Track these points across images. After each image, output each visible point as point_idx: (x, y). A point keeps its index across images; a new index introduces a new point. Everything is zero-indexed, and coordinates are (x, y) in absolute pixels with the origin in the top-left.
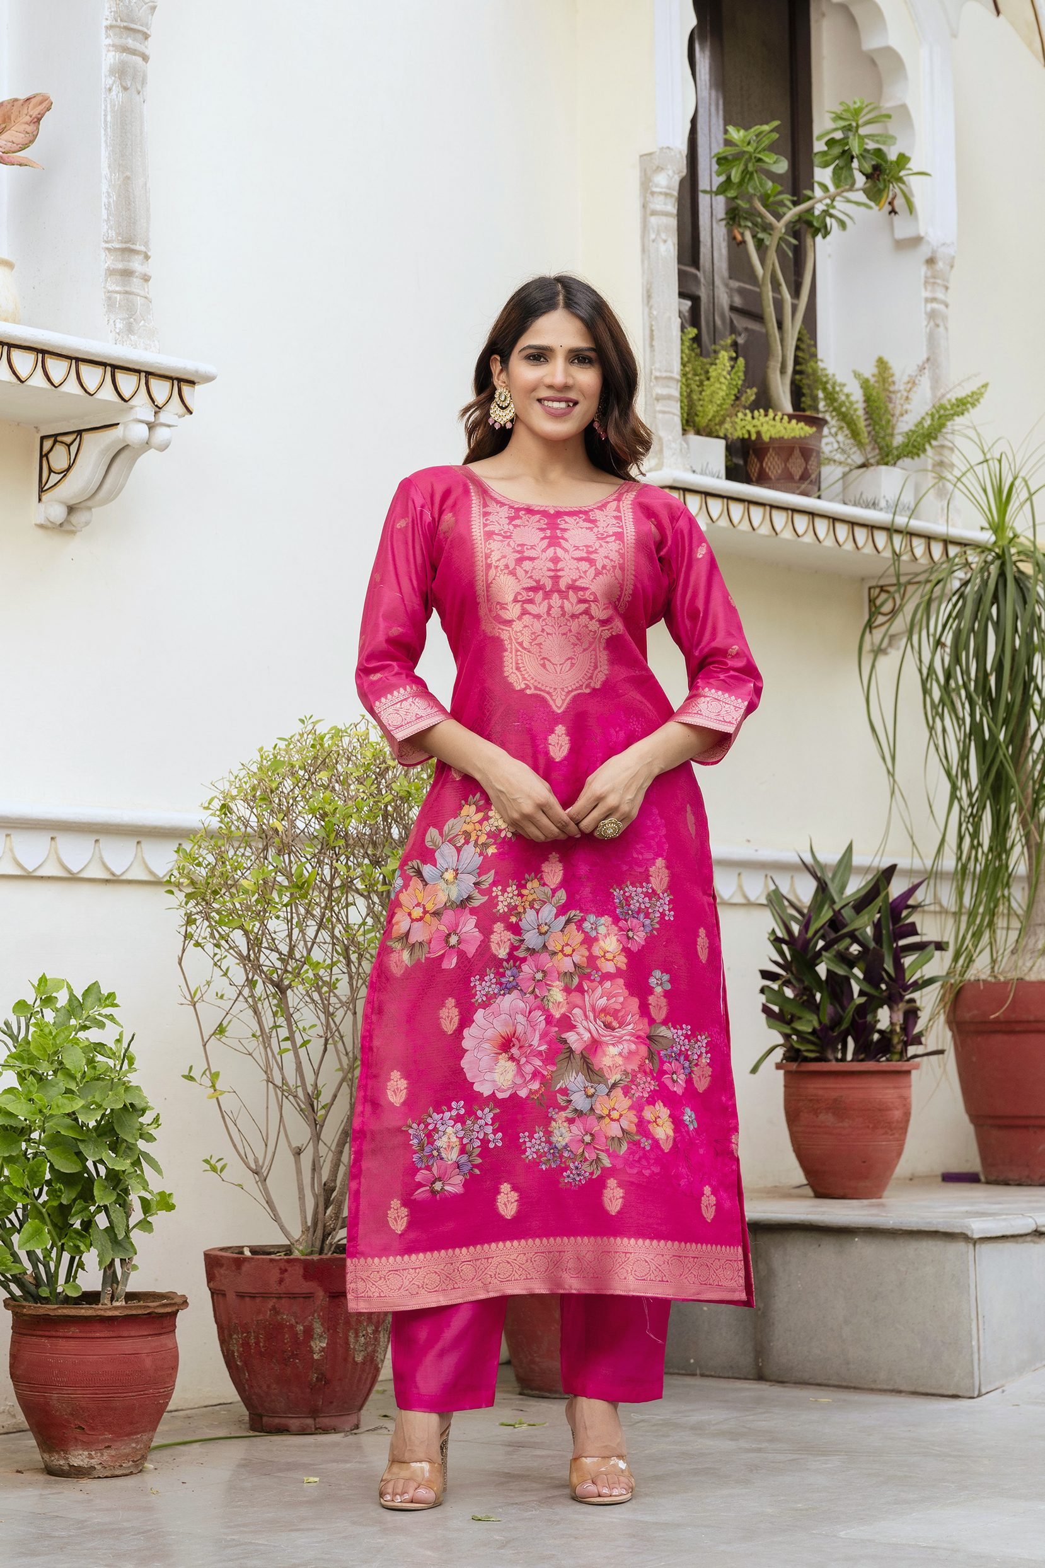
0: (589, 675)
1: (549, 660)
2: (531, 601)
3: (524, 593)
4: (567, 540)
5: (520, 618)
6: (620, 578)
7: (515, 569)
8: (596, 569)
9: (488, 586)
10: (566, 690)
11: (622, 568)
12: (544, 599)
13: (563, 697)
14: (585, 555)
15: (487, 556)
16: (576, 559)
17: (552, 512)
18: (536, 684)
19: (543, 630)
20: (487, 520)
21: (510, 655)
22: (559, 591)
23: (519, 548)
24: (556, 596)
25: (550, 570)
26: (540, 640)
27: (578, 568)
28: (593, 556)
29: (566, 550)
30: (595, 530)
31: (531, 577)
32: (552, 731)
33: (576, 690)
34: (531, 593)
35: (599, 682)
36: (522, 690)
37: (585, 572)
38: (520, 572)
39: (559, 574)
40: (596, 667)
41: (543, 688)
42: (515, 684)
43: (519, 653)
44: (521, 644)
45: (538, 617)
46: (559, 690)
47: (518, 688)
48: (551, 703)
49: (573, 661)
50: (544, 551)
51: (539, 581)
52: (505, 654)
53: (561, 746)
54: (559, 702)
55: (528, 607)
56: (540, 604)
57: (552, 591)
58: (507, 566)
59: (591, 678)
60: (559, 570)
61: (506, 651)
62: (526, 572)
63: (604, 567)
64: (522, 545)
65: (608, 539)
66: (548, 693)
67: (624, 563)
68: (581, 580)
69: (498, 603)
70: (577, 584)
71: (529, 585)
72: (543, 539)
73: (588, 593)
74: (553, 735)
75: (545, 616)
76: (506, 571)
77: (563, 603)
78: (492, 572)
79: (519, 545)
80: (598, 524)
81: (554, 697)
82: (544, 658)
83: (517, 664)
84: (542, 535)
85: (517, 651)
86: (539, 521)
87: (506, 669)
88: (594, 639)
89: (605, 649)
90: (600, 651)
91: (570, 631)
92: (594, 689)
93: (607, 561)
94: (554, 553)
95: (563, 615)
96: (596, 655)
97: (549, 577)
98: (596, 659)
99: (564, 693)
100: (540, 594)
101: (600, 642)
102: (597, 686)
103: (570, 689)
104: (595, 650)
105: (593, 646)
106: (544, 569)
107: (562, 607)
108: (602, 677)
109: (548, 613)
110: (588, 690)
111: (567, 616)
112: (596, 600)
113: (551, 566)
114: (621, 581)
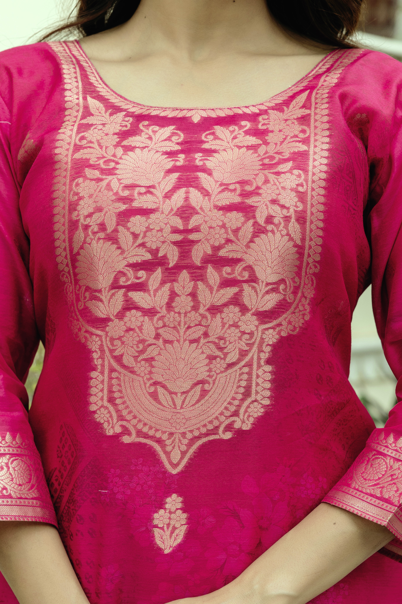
0: (233, 409)
1: (164, 387)
2: (140, 287)
3: (130, 273)
4: (209, 172)
5: (120, 316)
6: (297, 238)
7: (116, 231)
8: (256, 223)
9: (74, 258)
10: (189, 436)
11: (301, 219)
12: (163, 283)
13: (183, 448)
14: (237, 199)
15: (73, 207)
16: (221, 208)
17: (196, 119)
18: (140, 426)
19: (157, 336)
20: (82, 138)
21: (100, 378)
22: (191, 268)
23: (126, 193)
24: (184, 275)
25: (175, 231)
26: (151, 352)
27: (224, 226)
28: (251, 201)
29: (206, 193)
30: (262, 150)
31: (143, 245)
32: (161, 505)
33: (207, 435)
34: (142, 273)
35: (252, 420)
36: (117, 437)
37: (236, 231)
38: (124, 236)
39: (192, 237)
40: (247, 394)
41: (151, 433)
42: (105, 425)
43: (114, 375)
44: (119, 359)
45: (150, 313)
46: (177, 436)
47: (110, 432)
48: (163, 457)
49: (206, 387)
50: (168, 196)
51: (157, 250)
52: (93, 374)
53: (174, 528)
54: (176, 456)
55: (136, 296)
56: (156, 291)
57: (178, 268)
58: (102, 227)
59: (236, 414)
60: (191, 231)
61: (94, 369)
62: (135, 236)
63: (269, 220)
64: (132, 187)
65: (281, 168)
66: (159, 441)
67: (304, 211)
68: (229, 247)
69: (88, 289)
70: (222, 253)
71: (139, 259)
72: (169, 171)
73: (239, 268)
74: (162, 512)
75: (164, 311)
76: (102, 235)
77: (195, 287)
78: (80, 234)
79: (127, 187)
80: (270, 137)
81: (169, 449)
82: (156, 383)
83: (110, 391)
84: (170, 165)
85: (112, 370)
86: (169, 139)
87: (92, 399)
88: (251, 345)
89: (268, 362)
90: (259, 366)
91: (206, 335)
92: (240, 433)
93: (277, 208)
94: (187, 199)
95: (195, 308)
96: (250, 374)
97: (175, 243)
98: (249, 380)
99: (186, 441)
100: (158, 273)
101: (260, 351)
102: (247, 427)
103: (197, 434)
104: (249, 365)
105: (247, 359)
106: (168, 229)
107: (193, 295)
108: (257, 411)
109: (169, 306)
110: (228, 436)
111: (202, 310)
112: (253, 279)
113: (179, 224)
114: (299, 242)
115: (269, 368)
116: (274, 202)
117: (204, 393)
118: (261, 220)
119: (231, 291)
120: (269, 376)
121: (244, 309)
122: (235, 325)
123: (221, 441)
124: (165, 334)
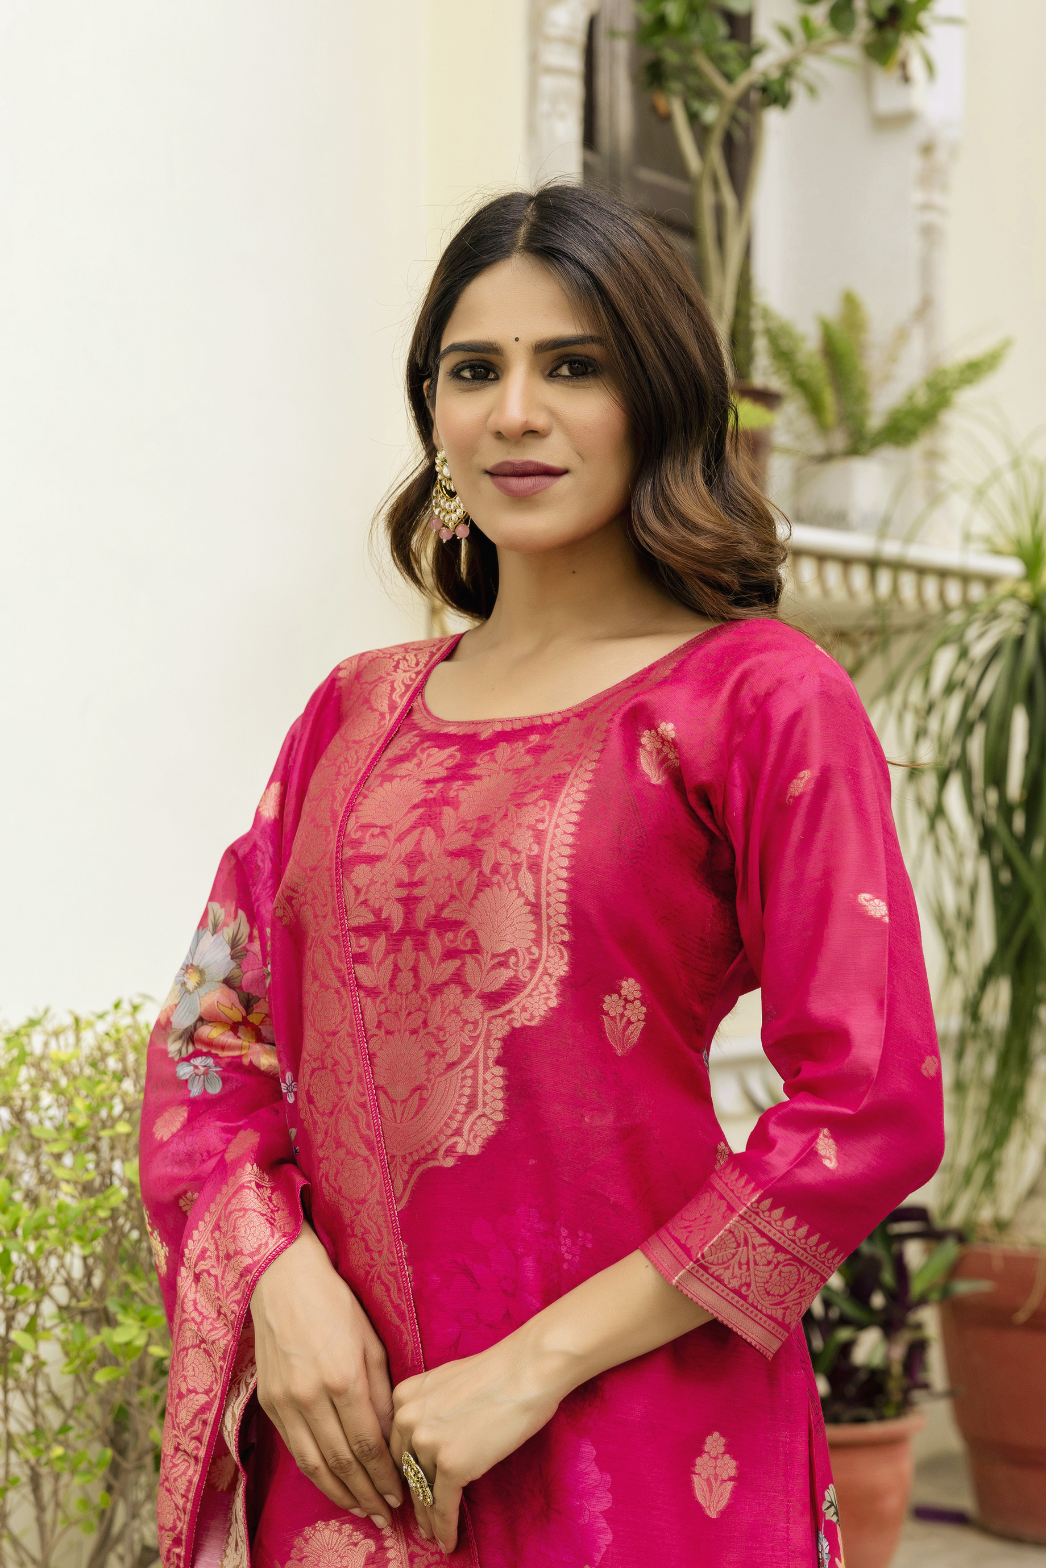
0: (454, 1125)
1: (385, 1092)
4: (457, 806)
6: (529, 892)
8: (481, 873)
10: (409, 1160)
11: (534, 866)
12: (387, 953)
13: (405, 1176)
14: (469, 841)
17: (485, 735)
19: (380, 1024)
22: (415, 933)
23: (358, 834)
24: (408, 943)
25: (400, 885)
26: (374, 1045)
28: (481, 844)
33: (426, 1160)
34: (364, 940)
35: (479, 1141)
37: (461, 884)
39: (418, 892)
40: (472, 1105)
45: (373, 993)
46: (399, 1160)
49: (425, 1094)
56: (380, 963)
57: (403, 934)
59: (458, 1132)
60: (417, 884)
62: (358, 891)
63: (497, 868)
65: (528, 798)
67: (539, 856)
68: (453, 905)
70: (446, 913)
72: (416, 806)
73: (462, 933)
75: (387, 991)
77: (417, 960)
79: (362, 827)
84: (421, 797)
86: (441, 763)
88: (475, 1039)
89: (498, 1062)
90: (486, 1068)
91: (425, 1023)
92: (464, 1158)
93: (506, 852)
94: (418, 843)
95: (416, 987)
96: (474, 1077)
97: (399, 900)
98: (474, 1087)
99: (406, 1168)
100: (382, 941)
101: (488, 1047)
102: (474, 1150)
103: (416, 1158)
104: (474, 1065)
105: (471, 1057)
106: (393, 882)
107: (415, 969)
108: (487, 1129)
109: (392, 985)
110: (449, 1162)
111: (423, 991)
112: (476, 949)
113: (403, 874)
114: (532, 899)
115: (499, 1071)
116: (505, 844)
117: (423, 1101)
118: (487, 870)
119: (453, 964)
120: (500, 1082)
121: (467, 990)
122: (457, 1011)
123: (440, 1169)
124: (387, 1020)
